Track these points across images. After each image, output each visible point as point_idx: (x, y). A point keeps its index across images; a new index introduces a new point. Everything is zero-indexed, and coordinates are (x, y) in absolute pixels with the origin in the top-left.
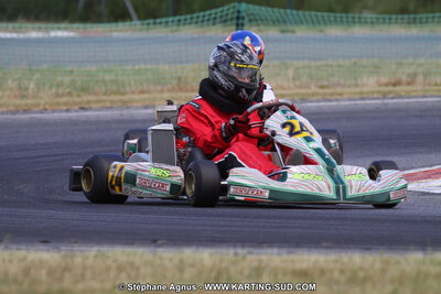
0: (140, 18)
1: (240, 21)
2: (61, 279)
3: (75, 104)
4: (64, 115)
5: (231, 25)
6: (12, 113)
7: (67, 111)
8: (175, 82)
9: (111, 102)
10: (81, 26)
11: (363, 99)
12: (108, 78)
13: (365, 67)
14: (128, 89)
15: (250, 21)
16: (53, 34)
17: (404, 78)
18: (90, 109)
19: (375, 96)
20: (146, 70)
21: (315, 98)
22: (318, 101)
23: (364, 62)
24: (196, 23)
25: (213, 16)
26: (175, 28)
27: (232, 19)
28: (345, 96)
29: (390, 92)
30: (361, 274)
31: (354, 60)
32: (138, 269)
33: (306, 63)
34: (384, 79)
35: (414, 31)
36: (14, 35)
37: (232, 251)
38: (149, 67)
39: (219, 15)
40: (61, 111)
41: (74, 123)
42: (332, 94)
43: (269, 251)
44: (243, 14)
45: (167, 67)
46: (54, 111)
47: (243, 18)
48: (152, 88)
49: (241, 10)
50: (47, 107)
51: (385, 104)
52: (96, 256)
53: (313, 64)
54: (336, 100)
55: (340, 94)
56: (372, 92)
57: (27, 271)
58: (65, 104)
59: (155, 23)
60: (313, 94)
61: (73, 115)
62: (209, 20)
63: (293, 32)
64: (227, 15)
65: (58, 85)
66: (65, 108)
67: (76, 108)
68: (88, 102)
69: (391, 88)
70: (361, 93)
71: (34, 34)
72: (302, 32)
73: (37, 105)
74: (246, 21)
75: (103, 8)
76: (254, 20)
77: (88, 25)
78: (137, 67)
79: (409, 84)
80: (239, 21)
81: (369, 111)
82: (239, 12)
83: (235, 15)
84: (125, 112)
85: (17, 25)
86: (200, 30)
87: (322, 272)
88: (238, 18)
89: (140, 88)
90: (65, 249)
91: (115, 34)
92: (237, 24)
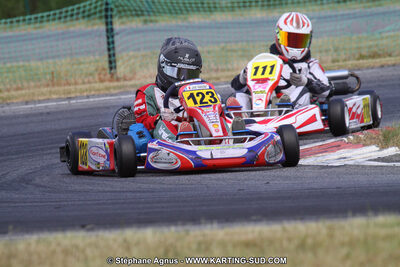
1: (109, 13)
5: (101, 17)
8: (48, 77)
14: (2, 87)
15: (119, 12)
20: (19, 67)
24: (66, 17)
25: (81, 10)
27: (100, 12)
31: (223, 45)
38: (21, 64)
39: (88, 8)
44: (112, 6)
45: (39, 63)
47: (112, 10)
48: (25, 84)
59: (24, 20)
62: (78, 14)
64: (96, 8)
74: (114, 13)
76: (123, 11)
78: (9, 65)
82: (107, 4)
83: (104, 7)
88: (107, 10)
89: (14, 86)
92: (106, 17)
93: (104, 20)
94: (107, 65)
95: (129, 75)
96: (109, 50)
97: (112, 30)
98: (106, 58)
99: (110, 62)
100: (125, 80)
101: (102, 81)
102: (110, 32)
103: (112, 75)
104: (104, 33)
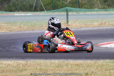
0: (46, 11)
2: (25, 67)
3: (32, 29)
4: (29, 32)
6: (18, 31)
7: (30, 31)
9: (39, 29)
10: (33, 12)
11: (94, 27)
12: (39, 24)
13: (95, 20)
14: (43, 26)
15: (70, 11)
16: (27, 14)
17: (103, 23)
18: (35, 30)
19: (97, 27)
21: (84, 27)
22: (84, 28)
23: (95, 19)
24: (58, 11)
25: (61, 10)
26: (53, 13)
28: (90, 27)
29: (100, 26)
30: (90, 65)
31: (93, 19)
32: (42, 64)
33: (82, 20)
34: (99, 23)
35: (106, 13)
36: (19, 15)
37: (62, 60)
39: (63, 10)
40: (28, 31)
41: (31, 33)
42: (87, 27)
43: (70, 60)
46: (27, 31)
49: (68, 8)
50: (25, 30)
51: (99, 29)
52: (33, 62)
53: (83, 20)
54: (88, 28)
55: (89, 27)
56: (96, 26)
57: (18, 65)
58: (29, 29)
60: (83, 27)
61: (31, 32)
63: (79, 13)
64: (65, 10)
65: (28, 25)
66: (29, 30)
67: (32, 30)
68: (34, 29)
69: (100, 25)
70: (94, 26)
71: (23, 15)
72: (81, 13)
73: (23, 30)
75: (38, 9)
76: (71, 11)
77: (35, 12)
78: (45, 21)
79: (104, 24)
80: (67, 11)
81: (95, 30)
84: (42, 31)
85: (19, 12)
86: (59, 13)
87: (82, 64)
88: (67, 10)
90: (26, 60)
91: (40, 14)
92: (67, 12)
93: (66, 12)
94: (66, 22)
95: (71, 25)
96: (67, 19)
97: (68, 15)
98: (66, 21)
99: (67, 22)
100: (70, 26)
101: (65, 26)
102: (67, 15)
103: (67, 24)
104: (66, 15)
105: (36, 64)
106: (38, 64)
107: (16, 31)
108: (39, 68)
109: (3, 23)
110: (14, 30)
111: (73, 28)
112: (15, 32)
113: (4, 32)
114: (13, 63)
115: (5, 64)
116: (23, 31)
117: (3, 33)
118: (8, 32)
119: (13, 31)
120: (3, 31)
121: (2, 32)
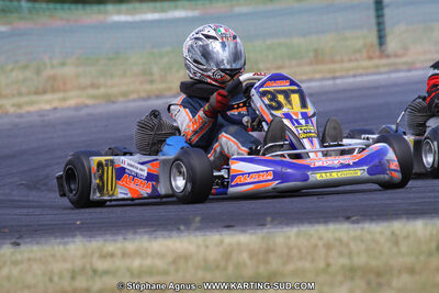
105: (316, 246)
106: (328, 247)
107: (134, 96)
108: (343, 267)
109: (63, 64)
110: (124, 94)
111: (418, 65)
112: (132, 105)
113: (77, 108)
114: (198, 247)
115: (162, 256)
116: (168, 93)
117: (72, 113)
118: (94, 106)
119: (121, 99)
120: (72, 102)
121: (69, 108)
